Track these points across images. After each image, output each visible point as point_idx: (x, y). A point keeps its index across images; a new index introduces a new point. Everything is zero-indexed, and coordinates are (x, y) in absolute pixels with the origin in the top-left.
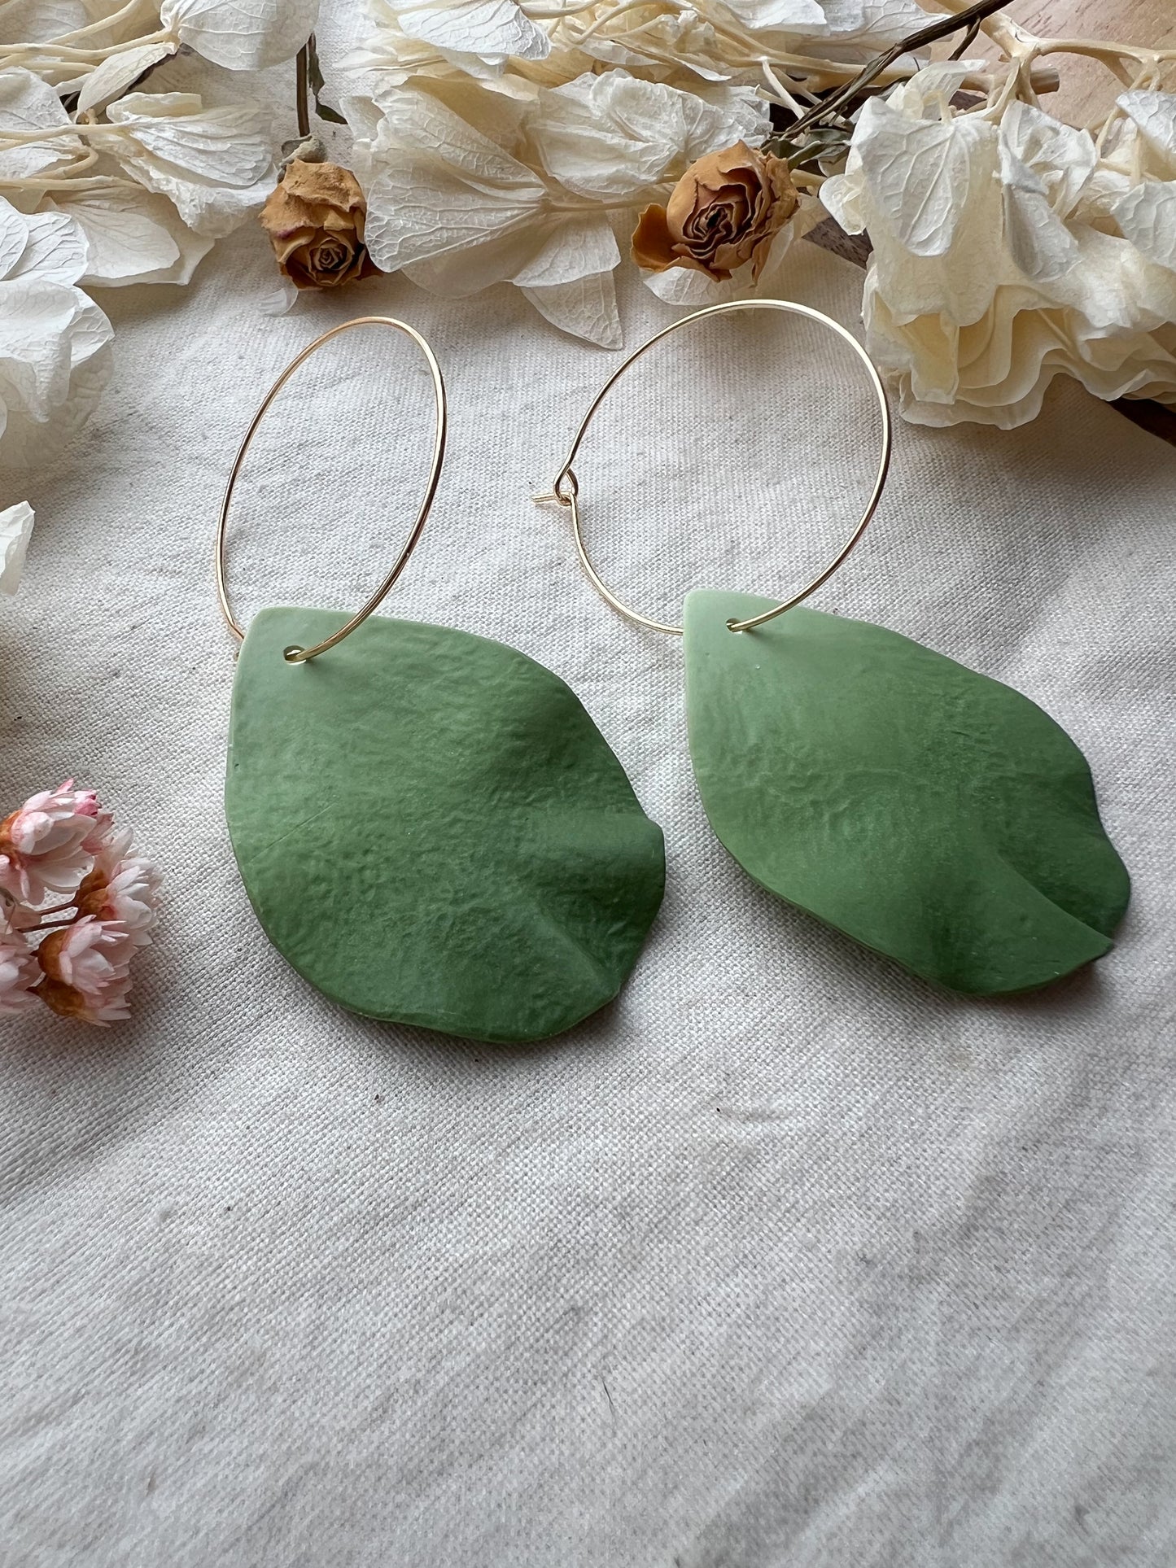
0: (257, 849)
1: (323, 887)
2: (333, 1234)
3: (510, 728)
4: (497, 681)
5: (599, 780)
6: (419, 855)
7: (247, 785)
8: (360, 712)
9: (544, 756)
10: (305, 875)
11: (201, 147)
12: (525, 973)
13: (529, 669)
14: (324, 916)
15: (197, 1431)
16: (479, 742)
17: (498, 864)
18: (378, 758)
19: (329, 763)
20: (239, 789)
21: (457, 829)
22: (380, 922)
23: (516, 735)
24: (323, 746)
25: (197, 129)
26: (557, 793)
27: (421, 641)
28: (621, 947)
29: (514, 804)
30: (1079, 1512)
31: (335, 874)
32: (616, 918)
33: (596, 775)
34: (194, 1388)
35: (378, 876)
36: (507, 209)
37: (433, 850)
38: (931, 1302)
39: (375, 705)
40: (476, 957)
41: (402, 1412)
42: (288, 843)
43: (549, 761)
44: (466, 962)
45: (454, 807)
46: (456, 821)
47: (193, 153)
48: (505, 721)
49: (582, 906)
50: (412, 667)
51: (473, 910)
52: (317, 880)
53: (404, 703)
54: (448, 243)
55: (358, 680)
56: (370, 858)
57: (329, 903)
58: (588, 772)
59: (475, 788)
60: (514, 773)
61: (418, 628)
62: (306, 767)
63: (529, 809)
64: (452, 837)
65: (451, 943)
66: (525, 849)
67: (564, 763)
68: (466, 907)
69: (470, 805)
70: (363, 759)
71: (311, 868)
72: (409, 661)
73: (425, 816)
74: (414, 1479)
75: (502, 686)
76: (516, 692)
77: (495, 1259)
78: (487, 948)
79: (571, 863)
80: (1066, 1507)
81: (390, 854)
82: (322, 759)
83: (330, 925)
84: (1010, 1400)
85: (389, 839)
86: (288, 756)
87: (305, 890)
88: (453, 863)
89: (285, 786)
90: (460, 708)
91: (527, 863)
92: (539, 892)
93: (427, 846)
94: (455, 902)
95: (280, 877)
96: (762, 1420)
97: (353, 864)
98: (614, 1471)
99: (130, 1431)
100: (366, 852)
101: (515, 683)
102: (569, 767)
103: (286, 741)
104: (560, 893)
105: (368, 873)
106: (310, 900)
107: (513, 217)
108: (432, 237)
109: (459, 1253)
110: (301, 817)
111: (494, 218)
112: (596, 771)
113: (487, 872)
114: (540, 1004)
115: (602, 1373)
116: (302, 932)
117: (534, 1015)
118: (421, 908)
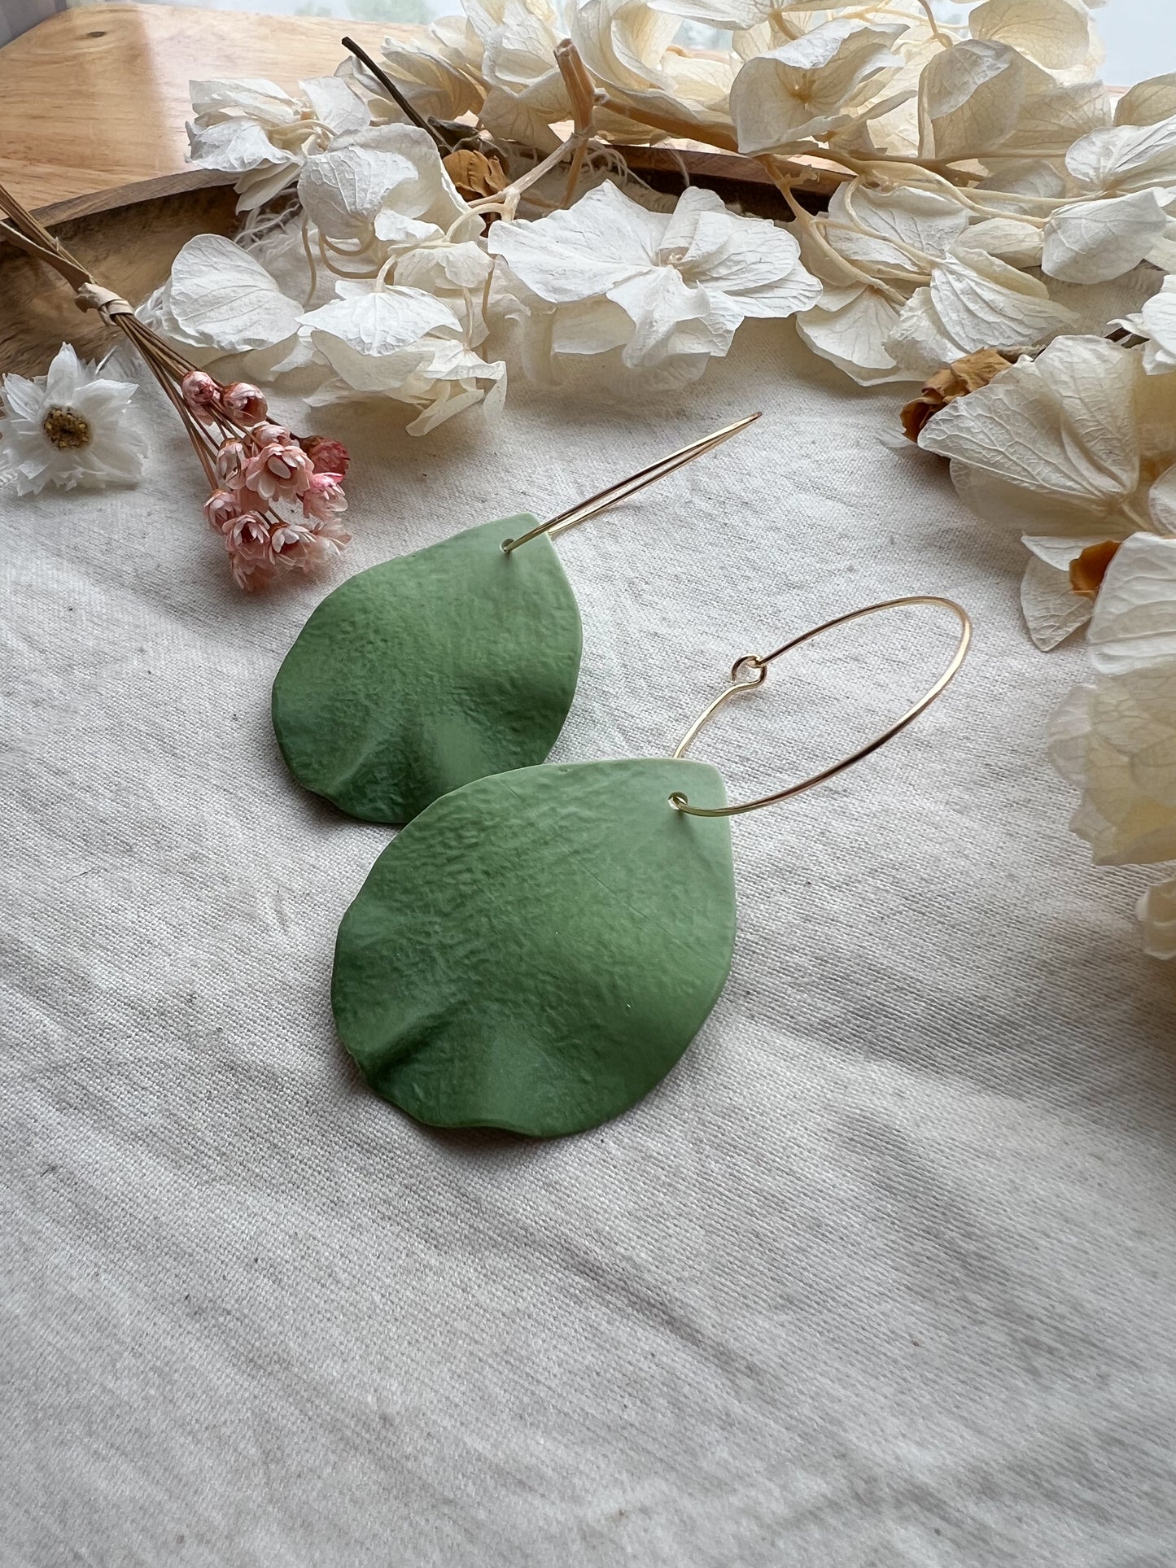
0: (358, 586)
1: (350, 629)
2: (147, 722)
3: (515, 675)
4: (549, 651)
5: (515, 753)
6: (396, 667)
7: (403, 566)
8: (486, 595)
9: (512, 708)
10: (353, 616)
11: (972, 307)
12: (333, 750)
13: (568, 665)
14: (331, 638)
15: (36, 704)
16: (495, 662)
17: (408, 710)
18: (458, 619)
19: (440, 598)
20: (399, 563)
21: (424, 680)
22: (339, 665)
23: (512, 681)
24: (451, 590)
25: (988, 296)
26: (486, 730)
27: (557, 598)
28: (383, 807)
29: (461, 703)
30: (53, 1169)
31: (360, 632)
32: (403, 795)
33: (518, 749)
34: (56, 694)
35: (370, 652)
36: (1073, 480)
37: (404, 674)
38: (175, 1051)
39: (495, 601)
40: (334, 720)
41: (60, 783)
42: (368, 599)
43: (509, 713)
44: (327, 715)
45: (440, 672)
46: (431, 677)
47: (961, 307)
48: (519, 670)
49: (400, 769)
50: (535, 605)
51: (366, 707)
52: (353, 623)
53: (505, 614)
54: (993, 465)
55: (508, 585)
56: (381, 644)
57: (340, 636)
58: (520, 744)
59: (461, 677)
60: (484, 695)
61: (568, 594)
62: (430, 588)
63: (463, 715)
64: (417, 680)
65: (338, 704)
66: (427, 721)
67: (515, 725)
68: (367, 703)
69: (445, 680)
70: (453, 614)
71: (360, 618)
72: (539, 601)
73: (426, 661)
74: (25, 797)
75: (544, 654)
76: (545, 664)
77: (150, 800)
78: (343, 724)
79: (424, 747)
80: (55, 1159)
81: (389, 652)
82: (442, 593)
83: (327, 642)
84: (120, 1115)
85: (400, 649)
86: (434, 576)
87: (344, 621)
88: (398, 686)
89: (411, 584)
90: (519, 644)
91: (415, 724)
92: (397, 739)
93: (404, 669)
94: (368, 696)
95: (344, 604)
96: (79, 954)
97: (372, 637)
98: (42, 888)
99: (33, 676)
100: (385, 641)
101: (551, 661)
102: (514, 730)
103: (445, 571)
104: (402, 751)
105: (370, 647)
106: (338, 626)
107: (1070, 488)
108: (984, 452)
109: (151, 782)
110: (392, 599)
111: (1056, 479)
112: (522, 747)
113: (398, 705)
114: (316, 766)
115: (96, 871)
116: (317, 632)
117: (307, 766)
118: (357, 681)
